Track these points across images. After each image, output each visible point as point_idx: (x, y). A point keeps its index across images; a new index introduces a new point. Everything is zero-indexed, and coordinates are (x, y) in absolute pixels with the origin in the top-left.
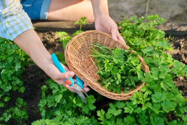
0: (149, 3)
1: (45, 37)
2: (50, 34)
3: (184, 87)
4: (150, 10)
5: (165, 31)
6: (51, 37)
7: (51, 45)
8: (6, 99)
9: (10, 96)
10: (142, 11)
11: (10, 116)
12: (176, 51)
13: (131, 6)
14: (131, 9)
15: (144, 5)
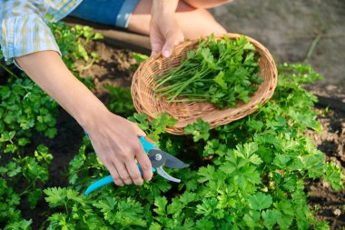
0: (318, 43)
1: (117, 57)
2: (126, 53)
3: (325, 199)
4: (315, 56)
5: (319, 97)
6: (125, 59)
7: (122, 71)
8: (21, 142)
9: (31, 139)
10: (301, 54)
11: (19, 170)
12: (331, 137)
13: (285, 40)
14: (282, 45)
15: (308, 44)
